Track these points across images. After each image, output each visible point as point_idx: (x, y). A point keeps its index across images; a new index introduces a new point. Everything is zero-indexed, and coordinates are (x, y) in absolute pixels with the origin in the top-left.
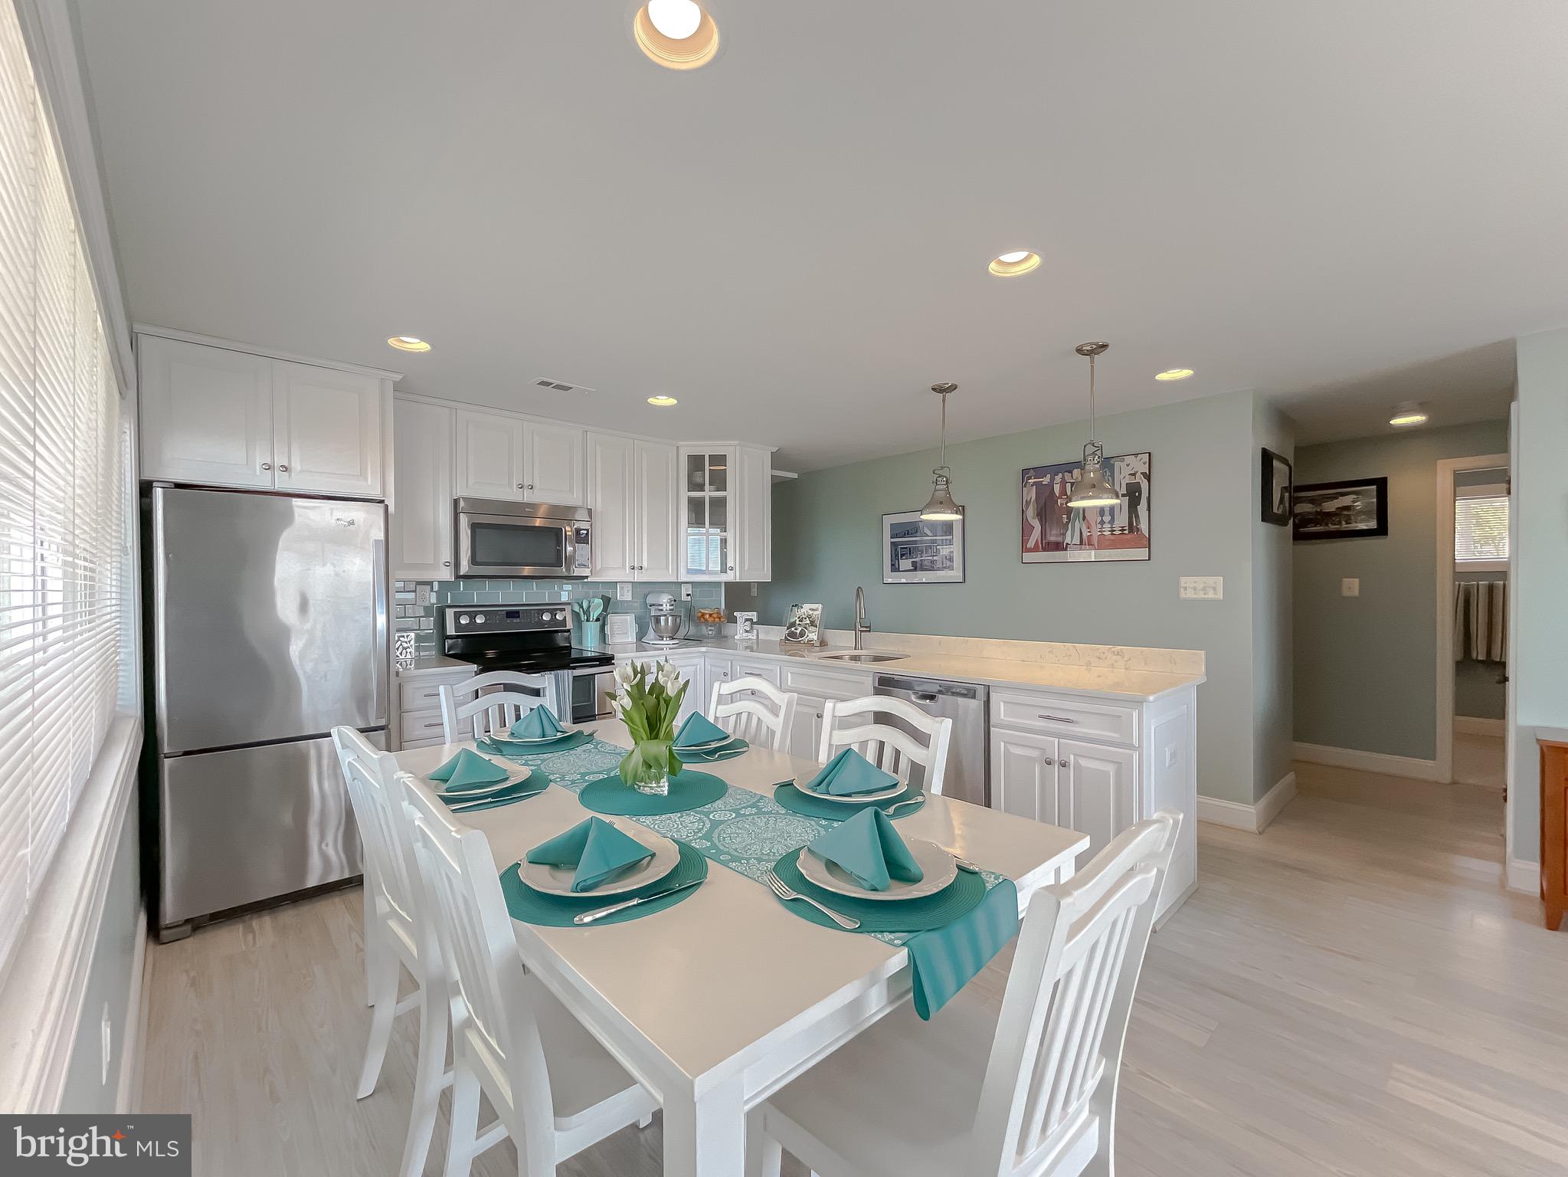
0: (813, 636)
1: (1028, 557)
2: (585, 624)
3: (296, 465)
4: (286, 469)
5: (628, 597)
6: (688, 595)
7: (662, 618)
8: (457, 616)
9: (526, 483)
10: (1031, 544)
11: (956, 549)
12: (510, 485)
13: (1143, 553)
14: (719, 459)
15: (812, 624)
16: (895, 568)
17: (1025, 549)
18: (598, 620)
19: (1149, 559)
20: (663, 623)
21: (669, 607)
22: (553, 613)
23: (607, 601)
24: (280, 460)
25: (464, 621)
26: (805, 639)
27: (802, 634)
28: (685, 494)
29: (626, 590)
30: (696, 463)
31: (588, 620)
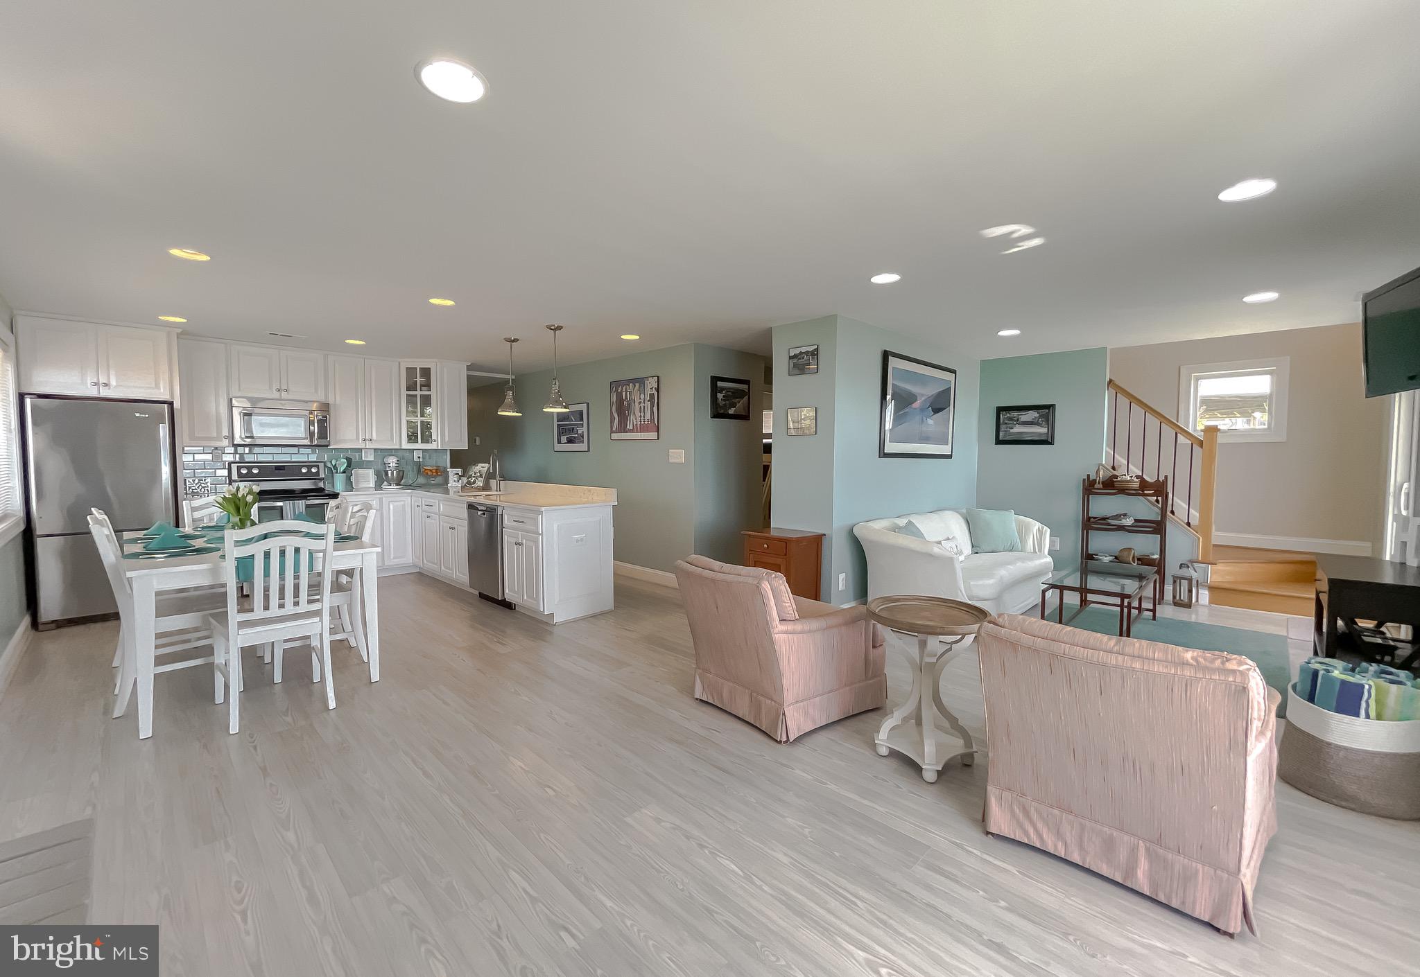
0: (480, 484)
1: (615, 436)
2: (335, 475)
3: (113, 382)
4: (106, 385)
5: (371, 458)
6: (419, 457)
7: (390, 472)
8: (239, 468)
9: (283, 388)
10: (614, 429)
11: (585, 429)
12: (271, 388)
13: (653, 435)
14: (426, 372)
15: (481, 476)
16: (559, 442)
17: (612, 432)
18: (344, 472)
19: (658, 439)
20: (390, 475)
21: (394, 465)
22: (309, 468)
23: (349, 461)
24: (102, 380)
25: (244, 471)
26: (476, 485)
27: (475, 482)
28: (404, 393)
29: (369, 453)
30: (411, 372)
31: (337, 473)
